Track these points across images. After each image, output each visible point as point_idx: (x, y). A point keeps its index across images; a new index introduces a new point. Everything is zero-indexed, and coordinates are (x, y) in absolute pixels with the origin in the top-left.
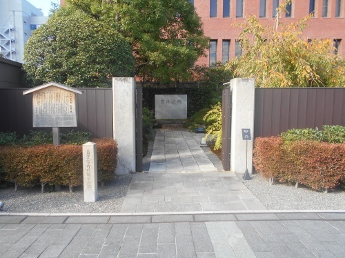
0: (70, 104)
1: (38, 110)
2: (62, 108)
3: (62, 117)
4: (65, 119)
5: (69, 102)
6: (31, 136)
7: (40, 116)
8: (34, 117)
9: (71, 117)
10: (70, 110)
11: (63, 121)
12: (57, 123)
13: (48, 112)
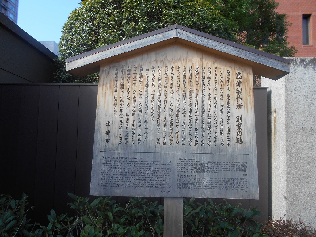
0: (237, 112)
1: (115, 129)
2: (205, 126)
3: (205, 159)
4: (215, 167)
5: (233, 102)
6: (73, 214)
7: (119, 154)
8: (98, 158)
9: (240, 160)
10: (234, 135)
11: (206, 177)
12: (183, 183)
13: (151, 138)
